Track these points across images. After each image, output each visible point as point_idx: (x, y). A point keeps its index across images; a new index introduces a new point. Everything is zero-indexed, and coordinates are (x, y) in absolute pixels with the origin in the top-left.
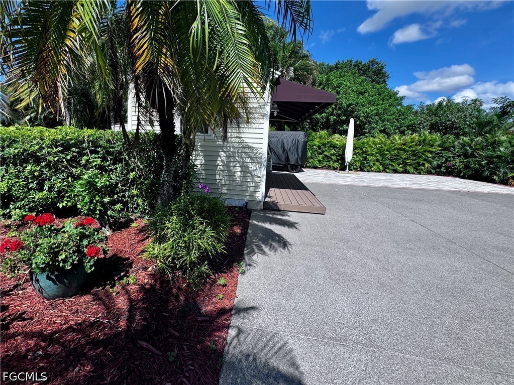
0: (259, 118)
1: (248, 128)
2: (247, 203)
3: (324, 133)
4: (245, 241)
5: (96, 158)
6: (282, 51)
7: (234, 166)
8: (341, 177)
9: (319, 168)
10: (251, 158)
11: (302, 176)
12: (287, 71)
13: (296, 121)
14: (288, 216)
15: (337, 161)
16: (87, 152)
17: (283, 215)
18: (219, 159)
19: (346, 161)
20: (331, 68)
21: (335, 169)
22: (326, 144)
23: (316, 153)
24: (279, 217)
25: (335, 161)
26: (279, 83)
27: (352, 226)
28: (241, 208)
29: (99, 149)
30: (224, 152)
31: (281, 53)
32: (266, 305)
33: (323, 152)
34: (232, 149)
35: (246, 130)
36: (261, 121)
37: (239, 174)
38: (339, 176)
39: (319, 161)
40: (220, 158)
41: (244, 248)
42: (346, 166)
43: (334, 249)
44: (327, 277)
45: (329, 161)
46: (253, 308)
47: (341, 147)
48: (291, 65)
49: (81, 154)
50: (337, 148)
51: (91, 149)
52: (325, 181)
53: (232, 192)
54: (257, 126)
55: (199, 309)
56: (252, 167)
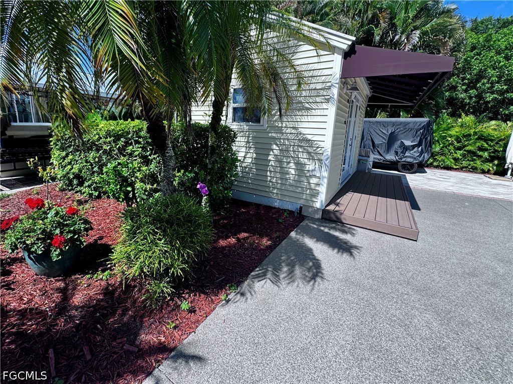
0: (322, 102)
1: (307, 115)
2: (301, 208)
3: (469, 119)
4: (266, 257)
5: (138, 148)
6: (404, 11)
7: (289, 163)
8: (490, 185)
9: (456, 169)
10: (309, 153)
11: (419, 178)
12: (407, 39)
13: (410, 104)
14: (353, 235)
15: (491, 160)
16: (132, 142)
17: (344, 232)
18: (271, 153)
19: (508, 161)
20: (504, 23)
21: (483, 172)
22: (470, 135)
23: (451, 147)
24: (337, 234)
25: (487, 161)
26: (354, 52)
27: (460, 271)
28: (291, 213)
29: (141, 140)
30: (277, 145)
31: (403, 15)
32: (220, 360)
33: (465, 146)
34: (287, 143)
35: (305, 119)
36: (324, 106)
37: (293, 172)
38: (486, 184)
39: (456, 160)
40: (273, 152)
41: (256, 267)
42: (508, 169)
43: (396, 302)
44: (349, 347)
45: (473, 160)
46: (198, 358)
47: (501, 140)
48: (416, 28)
49: (127, 144)
50: (492, 140)
51: (134, 139)
52: (455, 189)
53: (285, 193)
54: (319, 112)
55: (137, 334)
56: (310, 166)
